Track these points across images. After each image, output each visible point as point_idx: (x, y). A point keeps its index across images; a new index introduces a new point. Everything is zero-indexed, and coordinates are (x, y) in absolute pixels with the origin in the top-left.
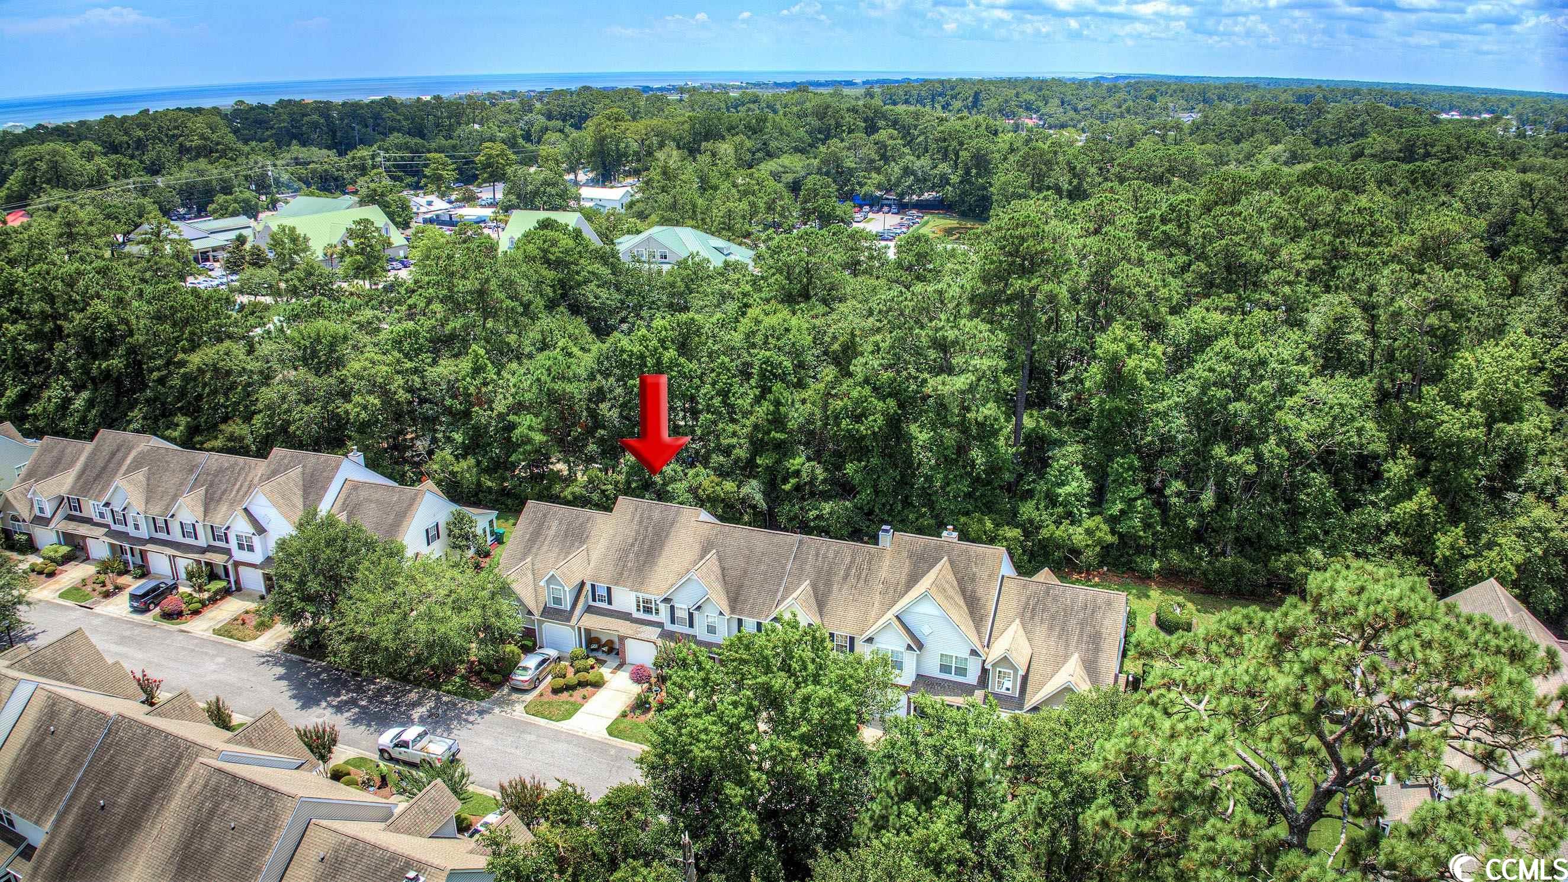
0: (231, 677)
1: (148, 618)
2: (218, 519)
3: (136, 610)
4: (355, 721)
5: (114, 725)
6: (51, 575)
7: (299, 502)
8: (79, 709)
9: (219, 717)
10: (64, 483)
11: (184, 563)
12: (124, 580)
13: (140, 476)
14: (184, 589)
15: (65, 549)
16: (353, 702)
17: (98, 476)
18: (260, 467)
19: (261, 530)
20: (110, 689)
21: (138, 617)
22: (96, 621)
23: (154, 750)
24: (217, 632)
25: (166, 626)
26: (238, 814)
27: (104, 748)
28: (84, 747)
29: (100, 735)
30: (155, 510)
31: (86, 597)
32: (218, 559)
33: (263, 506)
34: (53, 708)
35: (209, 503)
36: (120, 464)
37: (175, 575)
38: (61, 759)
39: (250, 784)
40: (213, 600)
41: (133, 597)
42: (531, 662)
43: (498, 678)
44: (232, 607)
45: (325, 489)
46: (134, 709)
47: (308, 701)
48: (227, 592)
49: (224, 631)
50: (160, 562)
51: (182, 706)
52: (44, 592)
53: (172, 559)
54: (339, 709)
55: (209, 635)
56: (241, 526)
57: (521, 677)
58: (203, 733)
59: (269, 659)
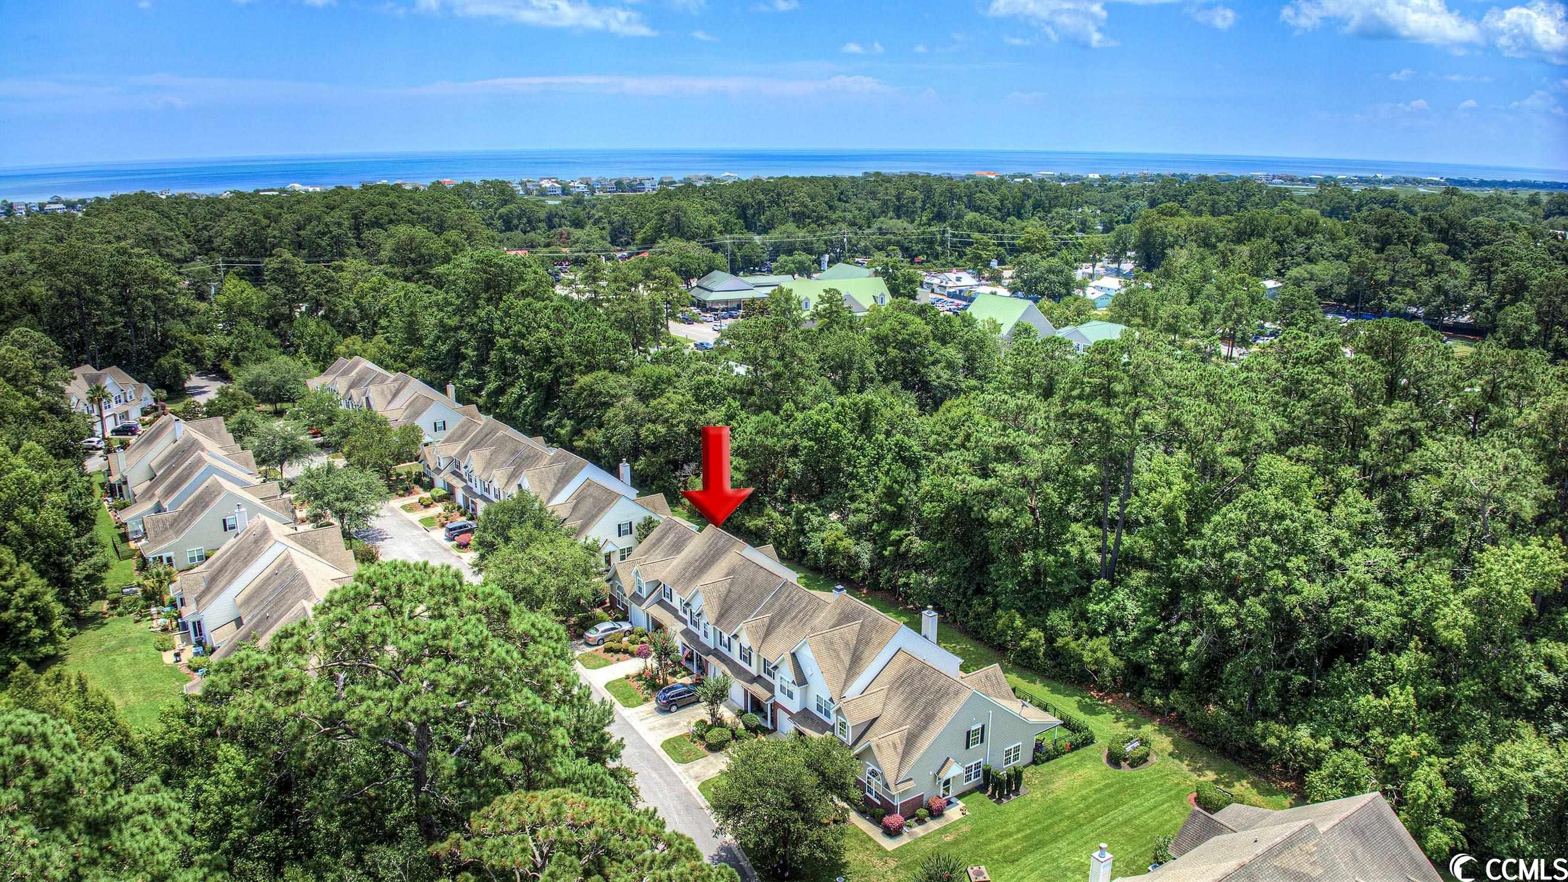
1: (447, 542)
3: (447, 538)
6: (427, 506)
23: (301, 593)
25: (455, 552)
30: (485, 476)
31: (432, 524)
34: (284, 562)
36: (486, 442)
41: (448, 529)
43: (582, 632)
57: (591, 635)
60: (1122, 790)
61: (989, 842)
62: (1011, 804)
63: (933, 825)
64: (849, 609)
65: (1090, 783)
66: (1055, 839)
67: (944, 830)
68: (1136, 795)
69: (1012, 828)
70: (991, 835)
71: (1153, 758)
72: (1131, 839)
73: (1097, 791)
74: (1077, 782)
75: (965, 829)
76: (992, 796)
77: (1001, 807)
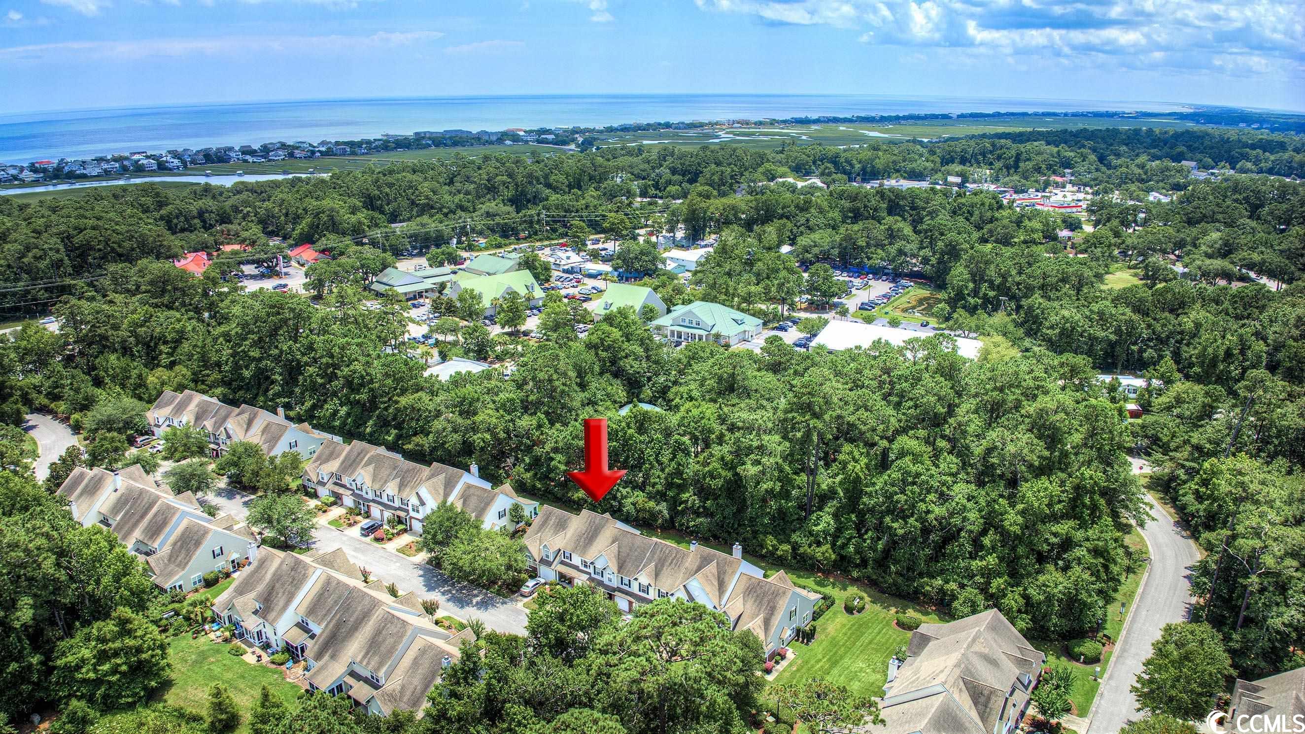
0: (401, 573)
1: (368, 539)
2: (404, 495)
3: (363, 535)
4: (448, 600)
5: (352, 590)
6: (325, 512)
7: (442, 492)
8: (339, 582)
9: (393, 592)
10: (334, 466)
11: (387, 514)
12: (359, 518)
13: (371, 468)
14: (386, 527)
15: (332, 499)
16: (450, 591)
17: (351, 465)
18: (426, 471)
19: (423, 503)
20: (350, 574)
21: (364, 539)
22: (345, 538)
23: (366, 601)
24: (398, 550)
25: (376, 545)
26: (392, 629)
27: (347, 598)
28: (340, 598)
29: (346, 593)
30: (376, 487)
31: (341, 525)
32: (402, 514)
33: (424, 492)
34: (329, 581)
35: (401, 487)
36: (362, 460)
37: (382, 520)
38: (330, 601)
39: (398, 618)
40: (398, 534)
41: (362, 529)
42: (531, 583)
43: (514, 589)
44: (406, 539)
45: (454, 487)
46: (359, 584)
47: (430, 588)
48: (405, 531)
49: (401, 551)
50: (375, 511)
51: (378, 586)
52: (322, 520)
53: (382, 511)
54: (443, 594)
55: (394, 551)
56: (414, 500)
57: (525, 590)
58: (386, 598)
59: (418, 566)
60: (861, 625)
61: (813, 666)
62: (813, 644)
63: (784, 663)
64: (705, 554)
65: (844, 625)
66: (842, 658)
67: (791, 665)
68: (868, 628)
69: (820, 656)
70: (812, 662)
71: (867, 606)
72: (877, 651)
73: (849, 629)
74: (839, 626)
75: (800, 662)
76: (802, 642)
77: (809, 647)
